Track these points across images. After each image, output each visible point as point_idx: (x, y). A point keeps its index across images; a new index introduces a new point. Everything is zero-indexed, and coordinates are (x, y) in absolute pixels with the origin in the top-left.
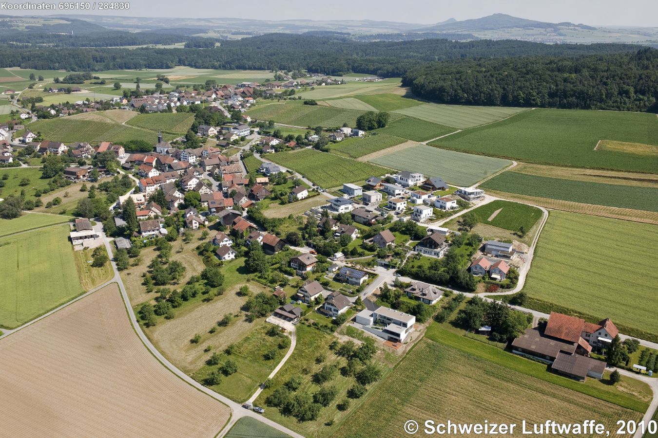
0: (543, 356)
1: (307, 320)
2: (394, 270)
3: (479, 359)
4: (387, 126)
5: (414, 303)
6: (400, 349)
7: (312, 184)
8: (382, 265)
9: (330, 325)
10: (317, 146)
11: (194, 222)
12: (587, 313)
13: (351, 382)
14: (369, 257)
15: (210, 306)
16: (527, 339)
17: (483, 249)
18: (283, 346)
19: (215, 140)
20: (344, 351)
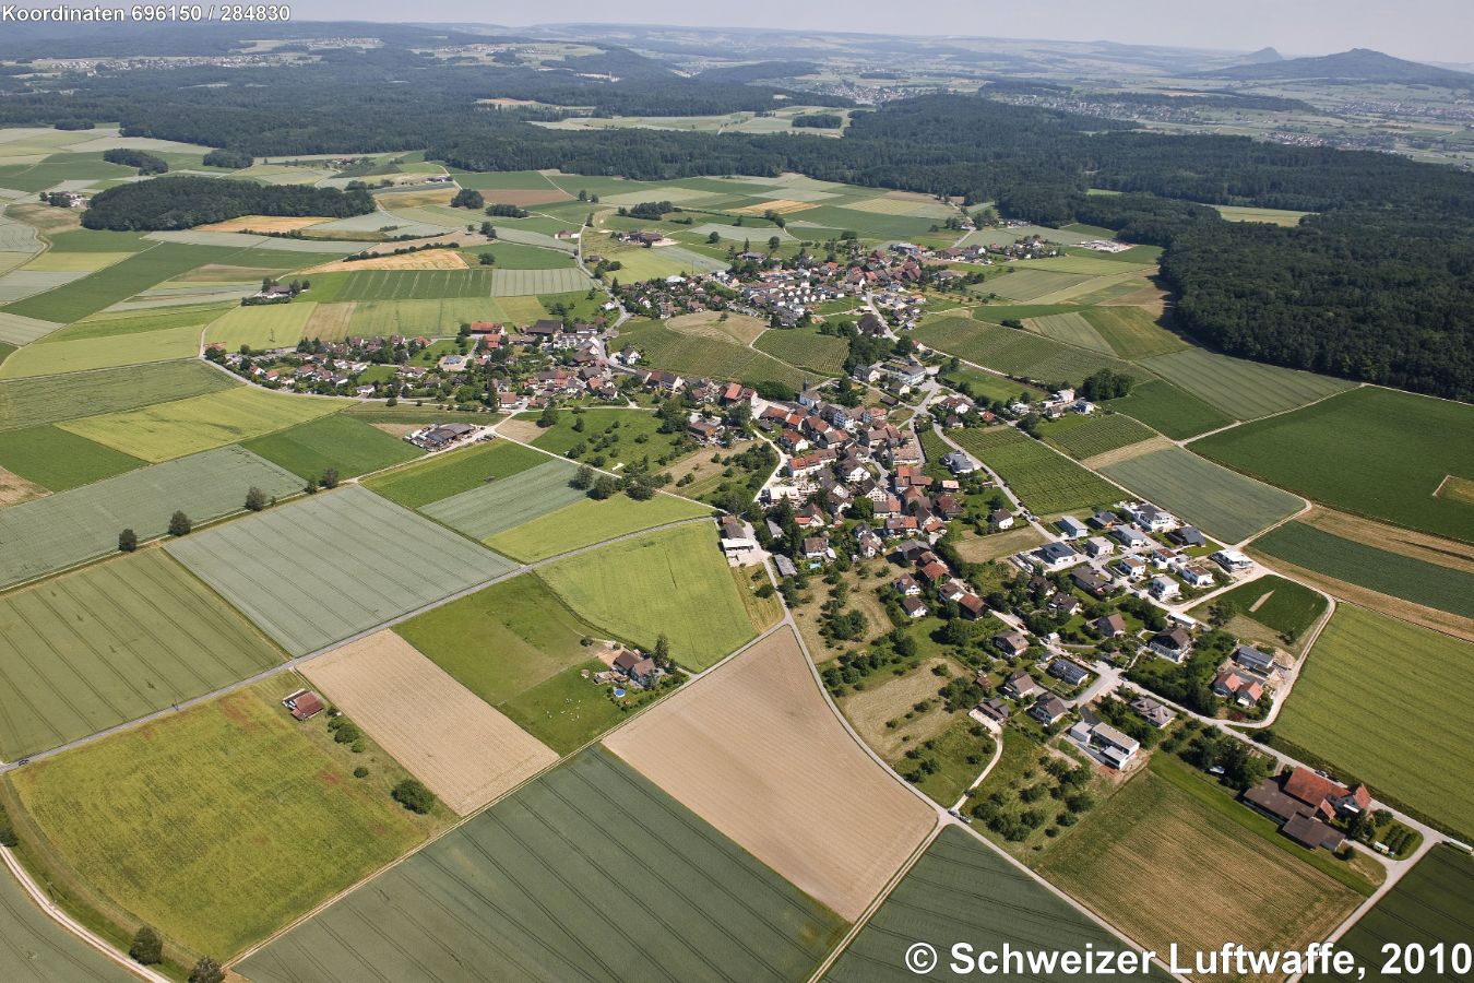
0: (1277, 815)
1: (1015, 723)
2: (1120, 670)
3: (1204, 804)
4: (1128, 395)
5: (1139, 723)
6: (1118, 778)
7: (1018, 501)
8: (1105, 661)
9: (1041, 734)
10: (1025, 424)
11: (870, 548)
12: (1344, 768)
13: (1060, 807)
14: (1091, 647)
15: (903, 681)
16: (1264, 791)
17: (1235, 657)
18: (989, 750)
19: (877, 389)
20: (1055, 768)
